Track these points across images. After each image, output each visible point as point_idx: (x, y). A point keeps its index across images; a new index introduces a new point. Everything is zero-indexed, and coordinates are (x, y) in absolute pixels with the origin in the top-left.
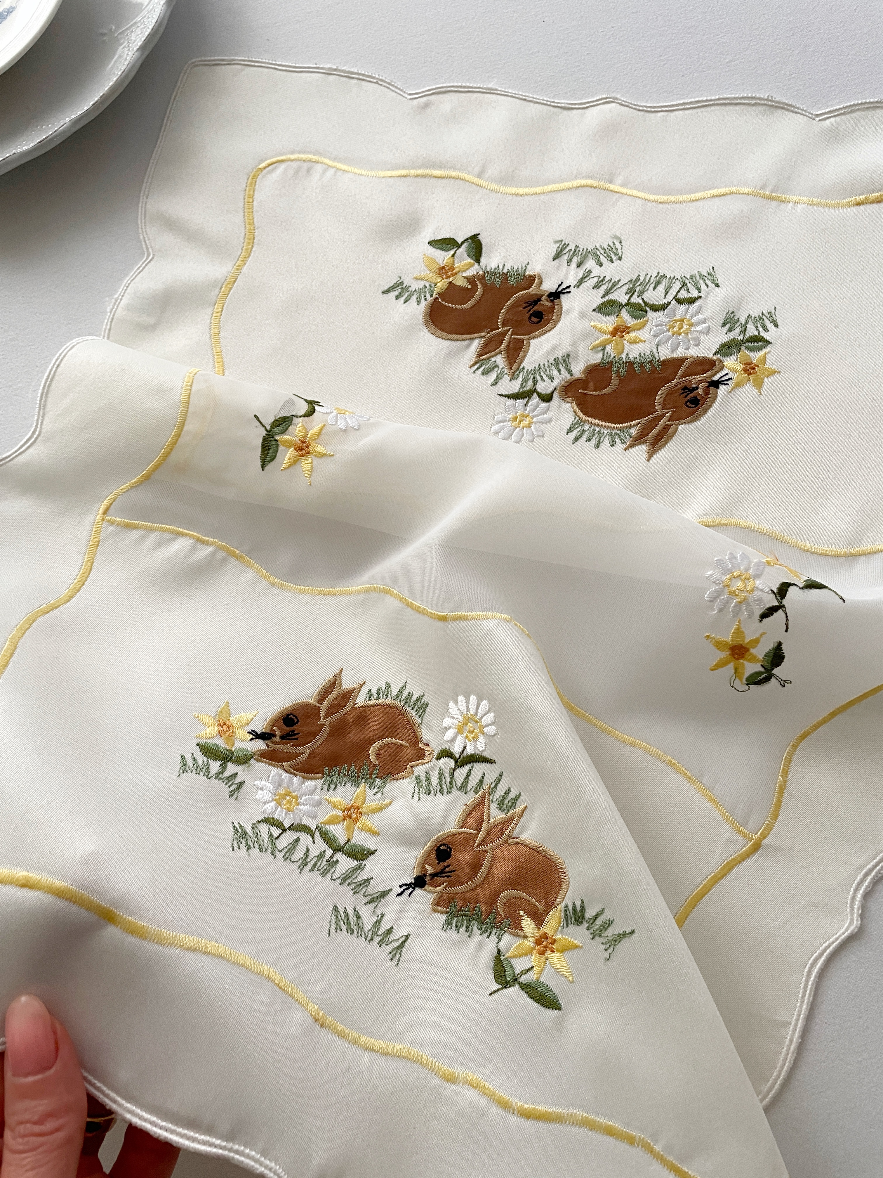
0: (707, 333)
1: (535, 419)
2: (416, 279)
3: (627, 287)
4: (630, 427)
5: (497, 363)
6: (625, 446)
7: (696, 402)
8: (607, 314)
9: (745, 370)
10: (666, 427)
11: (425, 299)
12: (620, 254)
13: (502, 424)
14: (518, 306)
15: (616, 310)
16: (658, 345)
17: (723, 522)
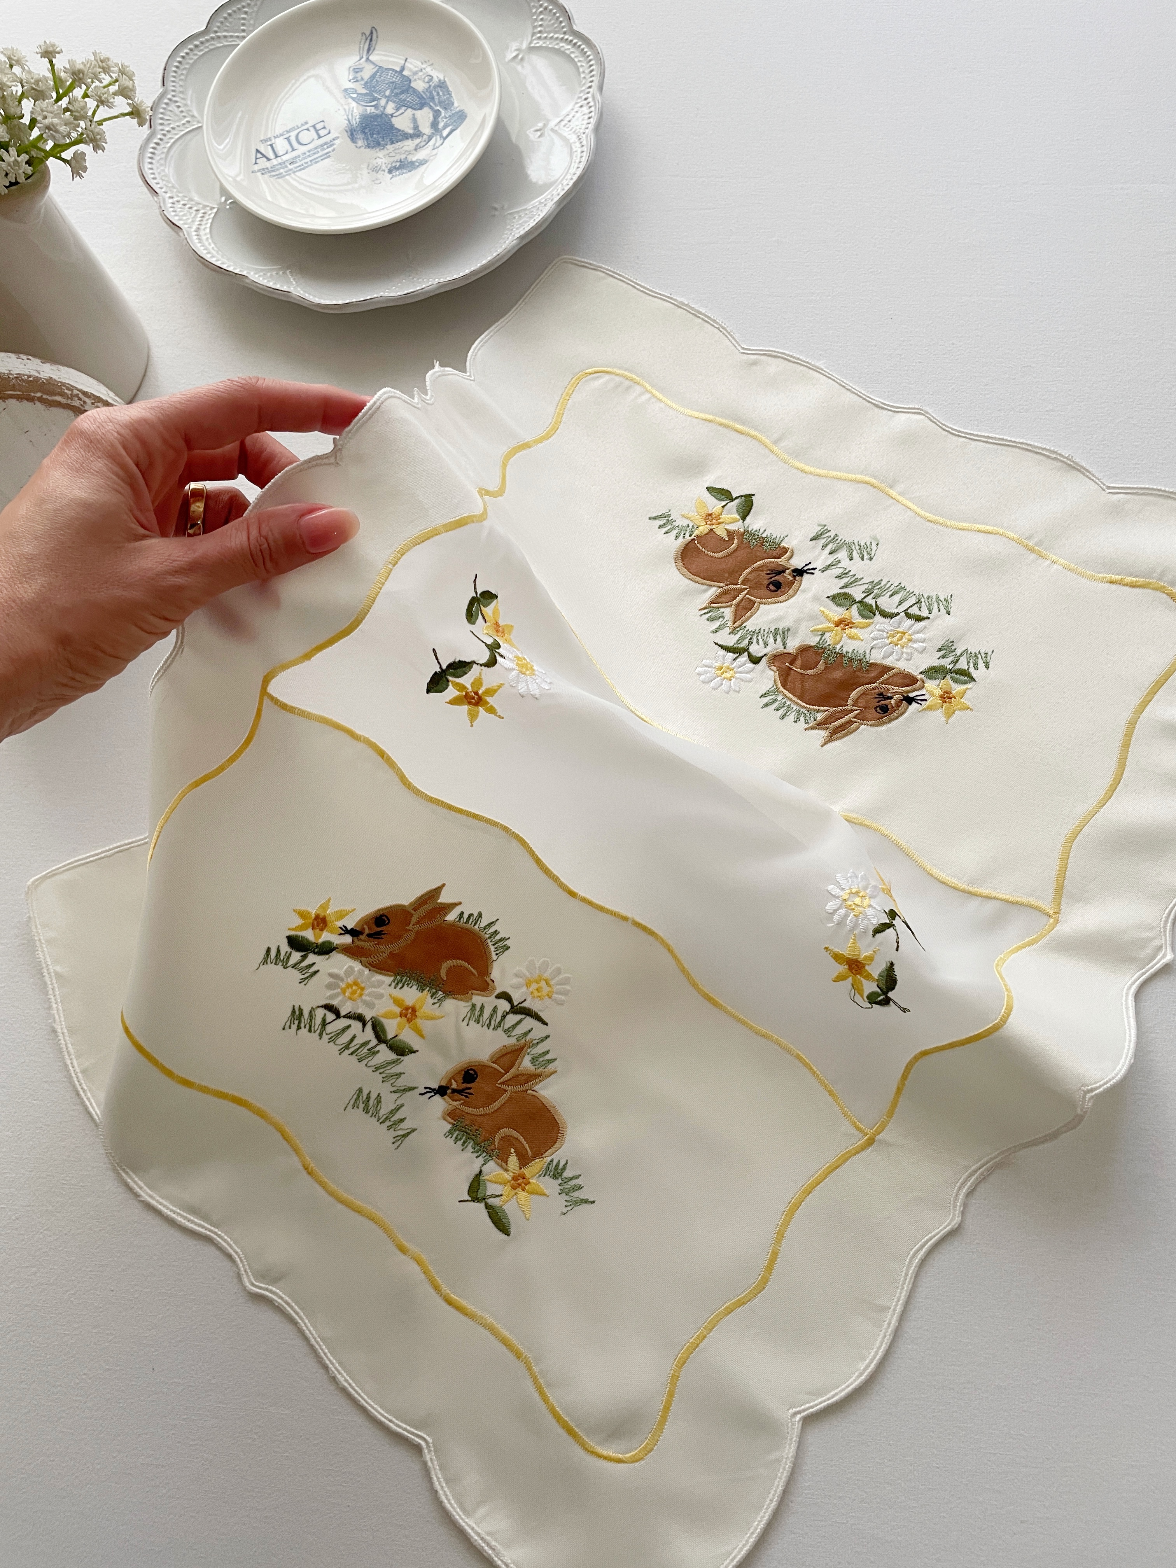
0: (921, 652)
1: (737, 675)
2: (683, 516)
3: (866, 586)
4: (818, 711)
5: (724, 614)
6: (807, 726)
7: (885, 710)
8: (839, 605)
9: (942, 697)
10: (850, 722)
11: (684, 537)
12: (872, 555)
13: (707, 668)
14: (762, 571)
15: (848, 604)
16: (872, 648)
17: (866, 823)
